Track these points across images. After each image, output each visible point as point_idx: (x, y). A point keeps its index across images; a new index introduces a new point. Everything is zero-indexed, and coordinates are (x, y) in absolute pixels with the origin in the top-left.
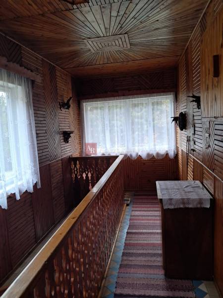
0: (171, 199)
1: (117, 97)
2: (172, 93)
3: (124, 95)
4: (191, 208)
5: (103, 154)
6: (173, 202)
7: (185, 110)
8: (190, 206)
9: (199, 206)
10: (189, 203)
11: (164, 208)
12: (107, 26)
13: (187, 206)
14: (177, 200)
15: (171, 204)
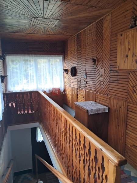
0: (92, 110)
1: (31, 55)
2: (62, 56)
3: (35, 54)
4: (100, 113)
5: (21, 91)
6: (93, 111)
7: (77, 66)
8: (100, 112)
9: (103, 112)
10: (99, 111)
11: (89, 114)
12: (54, 14)
13: (99, 112)
14: (95, 110)
15: (92, 112)
